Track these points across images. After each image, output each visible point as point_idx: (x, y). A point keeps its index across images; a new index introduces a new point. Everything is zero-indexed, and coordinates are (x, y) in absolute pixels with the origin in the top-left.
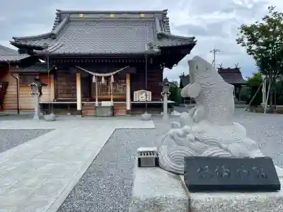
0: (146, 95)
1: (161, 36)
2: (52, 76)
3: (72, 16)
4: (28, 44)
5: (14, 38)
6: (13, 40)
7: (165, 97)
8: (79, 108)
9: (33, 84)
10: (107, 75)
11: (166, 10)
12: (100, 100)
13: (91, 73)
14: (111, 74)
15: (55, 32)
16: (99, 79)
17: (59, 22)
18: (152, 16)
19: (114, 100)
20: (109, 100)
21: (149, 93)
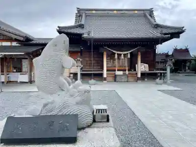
0: (145, 67)
1: (157, 26)
2: (79, 54)
3: (87, 12)
4: (69, 31)
5: (59, 27)
6: (58, 29)
8: (105, 76)
9: (79, 59)
10: (126, 53)
12: (118, 70)
13: (114, 51)
14: (128, 52)
15: (83, 23)
18: (142, 12)
21: (147, 65)
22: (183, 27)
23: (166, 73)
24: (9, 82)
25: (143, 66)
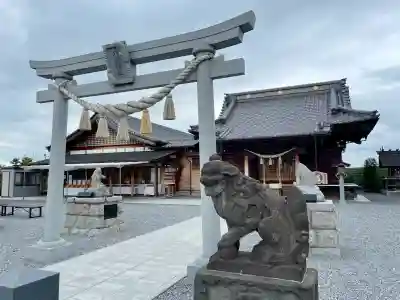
0: (321, 177)
1: (336, 112)
3: (238, 98)
5: (191, 127)
6: (190, 129)
7: (341, 180)
11: (344, 80)
12: (267, 183)
13: (258, 155)
14: (280, 155)
15: (224, 117)
16: (266, 160)
17: (227, 105)
18: (327, 87)
19: (283, 182)
20: (277, 182)
21: (325, 175)
24: (137, 195)
25: (318, 176)
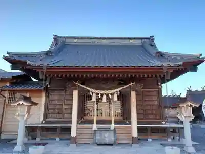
5: (8, 53)
9: (21, 102)
12: (99, 122)
18: (140, 41)
22: (201, 55)
23: (183, 128)
